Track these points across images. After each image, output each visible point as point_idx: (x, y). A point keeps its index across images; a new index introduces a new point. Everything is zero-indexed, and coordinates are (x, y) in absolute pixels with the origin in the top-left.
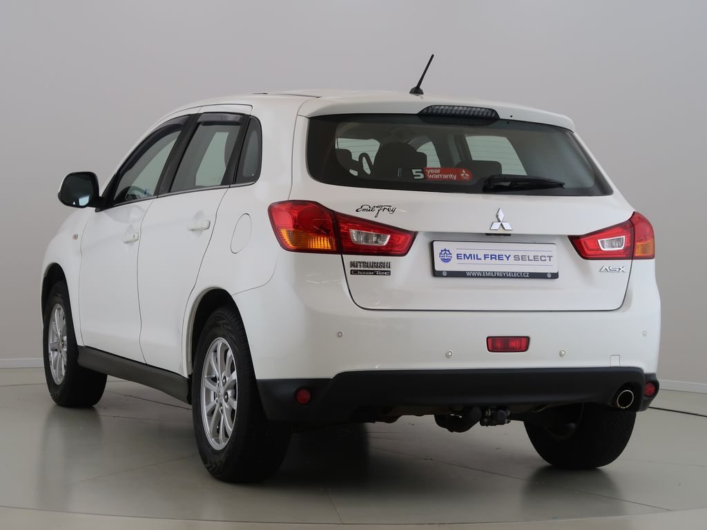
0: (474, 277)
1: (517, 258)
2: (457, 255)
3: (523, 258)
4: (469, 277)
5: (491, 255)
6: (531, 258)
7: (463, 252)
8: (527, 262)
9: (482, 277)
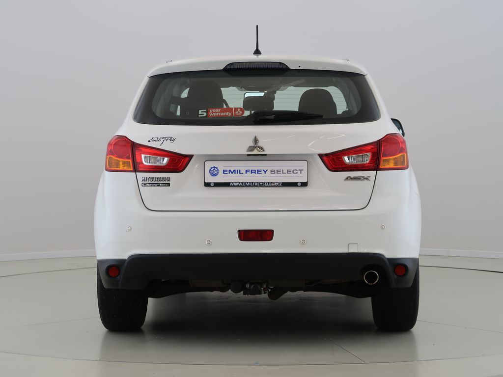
0: (236, 186)
1: (272, 172)
2: (224, 170)
3: (278, 172)
4: (232, 186)
5: (251, 170)
6: (285, 171)
7: (228, 169)
8: (282, 175)
9: (243, 186)
